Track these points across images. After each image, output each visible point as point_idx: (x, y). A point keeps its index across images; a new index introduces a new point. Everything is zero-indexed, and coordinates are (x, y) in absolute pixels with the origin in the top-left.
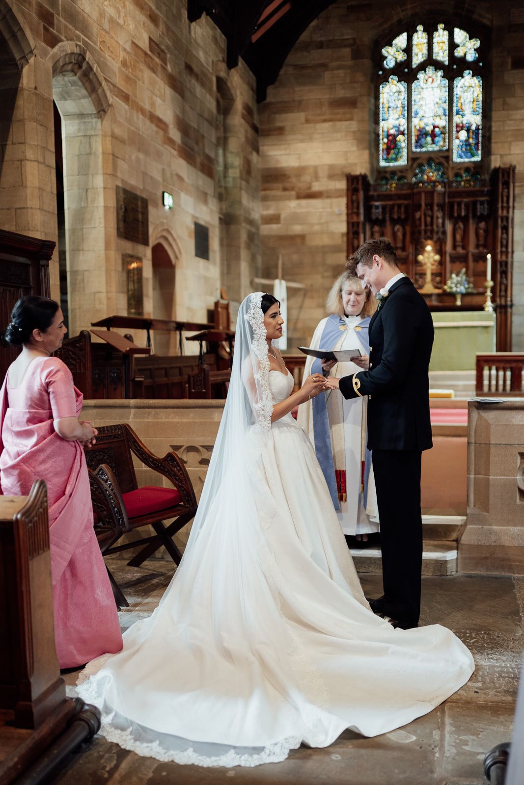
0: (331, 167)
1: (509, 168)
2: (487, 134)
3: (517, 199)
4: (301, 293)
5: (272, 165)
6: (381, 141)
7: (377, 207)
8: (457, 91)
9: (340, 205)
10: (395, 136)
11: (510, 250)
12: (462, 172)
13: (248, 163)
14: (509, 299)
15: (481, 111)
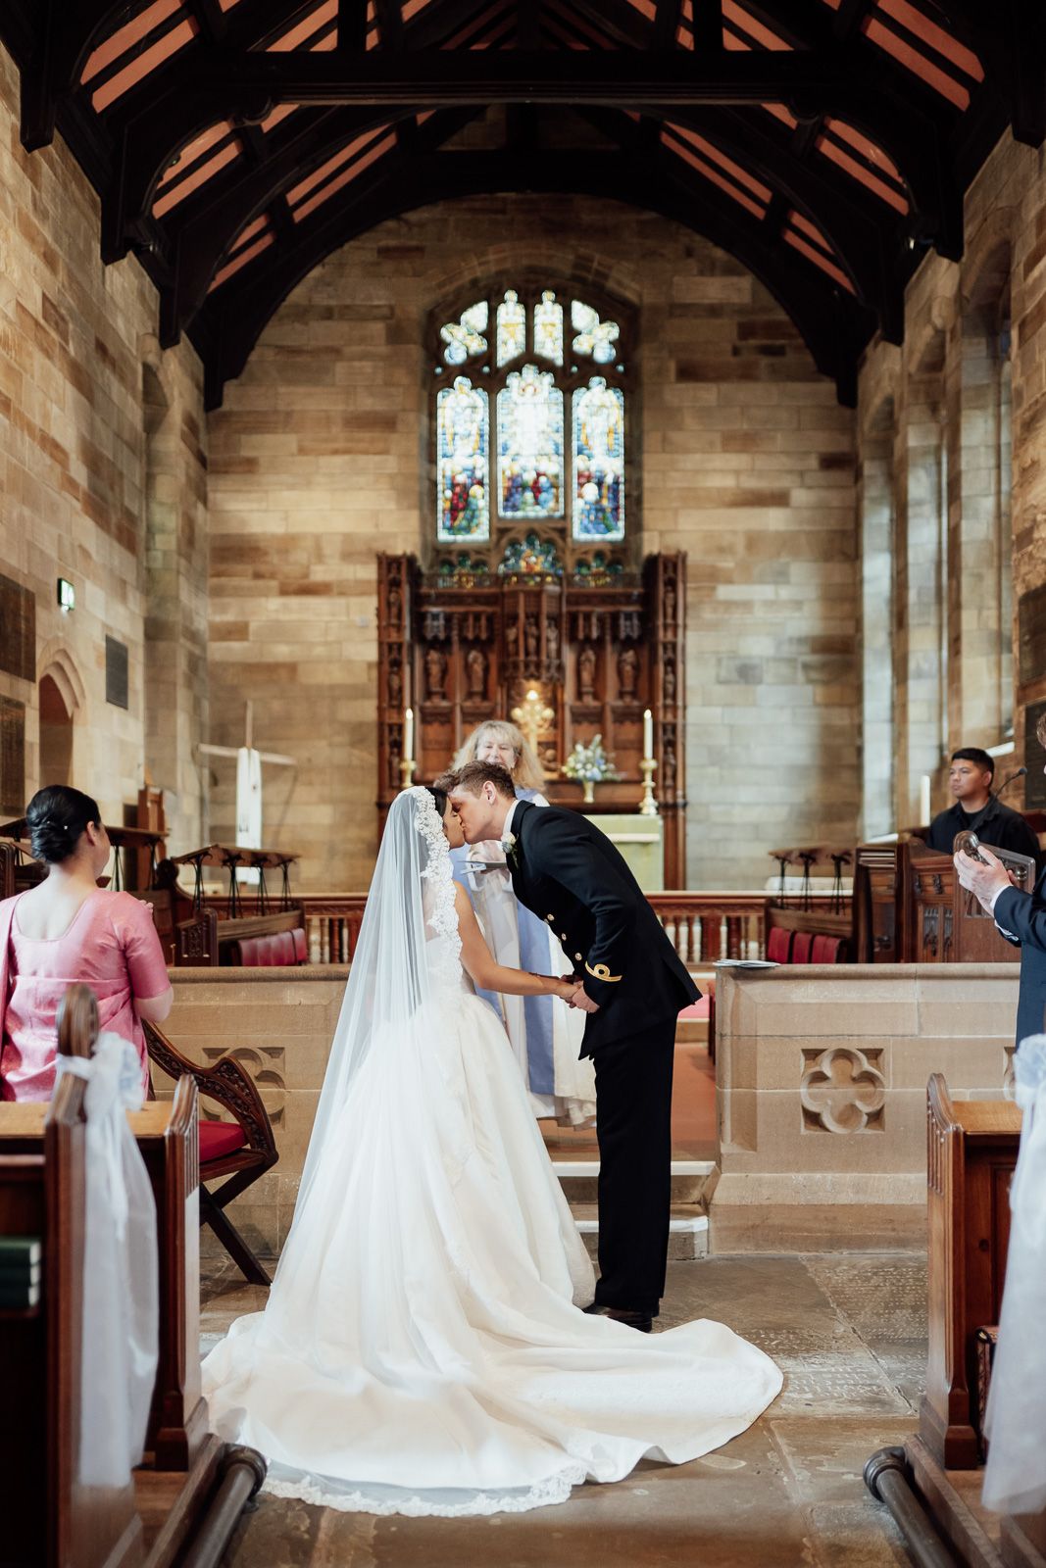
0: (348, 538)
1: (677, 556)
2: (635, 493)
3: (690, 612)
4: (289, 775)
5: (233, 528)
6: (440, 495)
7: (435, 617)
8: (579, 413)
9: (365, 610)
10: (465, 488)
11: (680, 703)
12: (590, 558)
13: (189, 523)
14: (680, 793)
15: (622, 451)
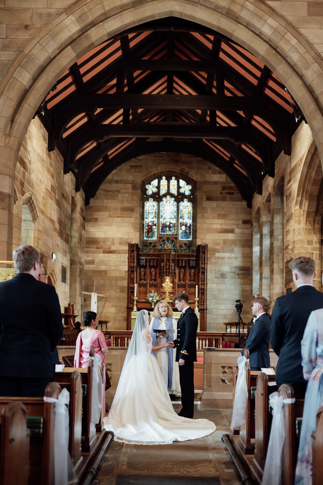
0: (121, 239)
1: (205, 245)
2: (195, 229)
3: (208, 260)
4: (104, 299)
5: (91, 236)
6: (145, 228)
7: (143, 259)
8: (181, 208)
9: (125, 257)
10: (151, 226)
11: (205, 283)
12: (183, 245)
13: (81, 235)
14: (205, 306)
15: (192, 218)
